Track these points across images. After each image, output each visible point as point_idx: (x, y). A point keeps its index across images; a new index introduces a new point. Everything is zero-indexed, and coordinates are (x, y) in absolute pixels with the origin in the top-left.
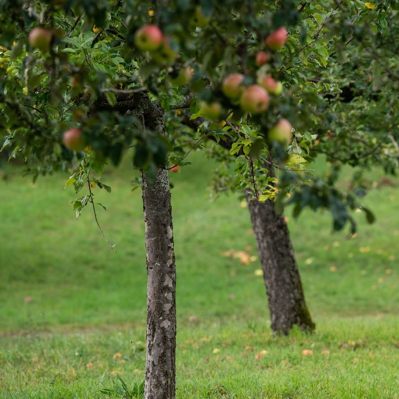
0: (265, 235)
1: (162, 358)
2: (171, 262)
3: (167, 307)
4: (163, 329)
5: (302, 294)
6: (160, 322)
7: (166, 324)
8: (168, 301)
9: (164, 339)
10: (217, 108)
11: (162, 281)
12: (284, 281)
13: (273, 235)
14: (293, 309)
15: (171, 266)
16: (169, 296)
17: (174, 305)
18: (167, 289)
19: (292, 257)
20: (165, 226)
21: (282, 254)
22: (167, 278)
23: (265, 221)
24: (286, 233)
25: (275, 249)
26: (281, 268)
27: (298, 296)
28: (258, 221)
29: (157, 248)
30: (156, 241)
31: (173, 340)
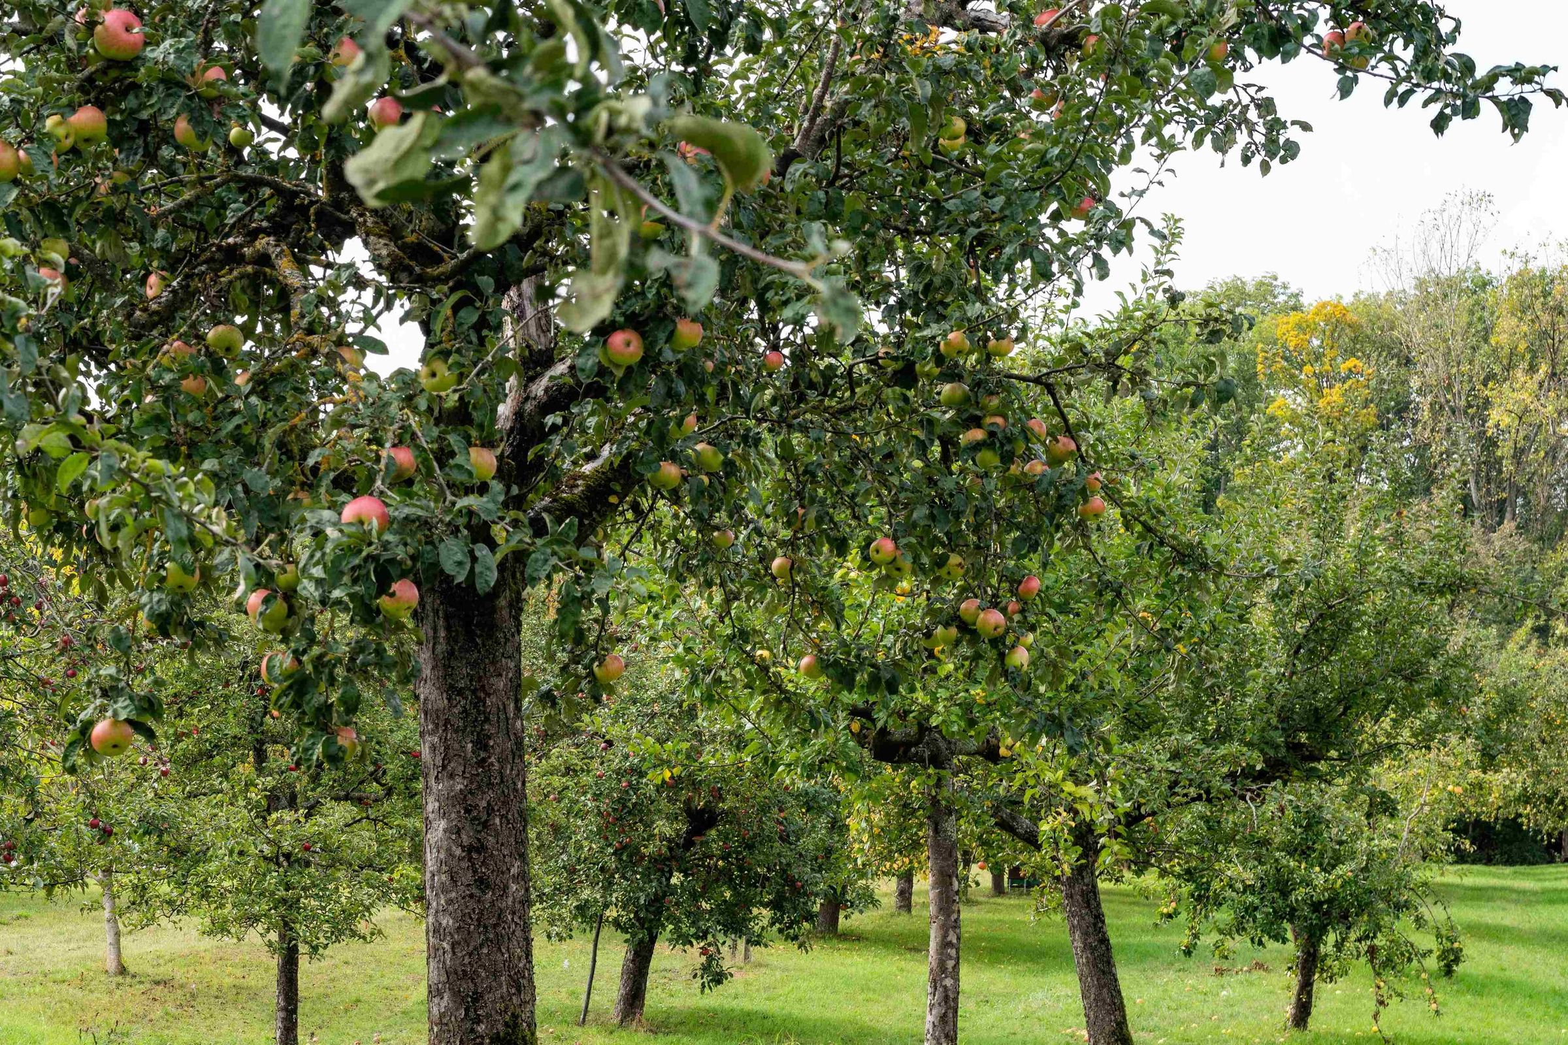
0: (1084, 950)
1: (943, 1018)
2: (955, 916)
3: (950, 964)
4: (945, 987)
5: (1124, 1017)
6: (942, 980)
7: (948, 982)
8: (951, 958)
9: (946, 998)
10: (953, 631)
11: (945, 936)
12: (1104, 1001)
13: (1093, 949)
14: (1114, 1033)
15: (956, 921)
16: (953, 952)
17: (958, 963)
18: (950, 944)
19: (1114, 975)
20: (950, 877)
21: (1104, 973)
22: (951, 932)
23: (1085, 934)
24: (1108, 948)
25: (1095, 966)
26: (1101, 987)
27: (1119, 1019)
28: (1077, 934)
29: (941, 900)
30: (941, 893)
31: (956, 1000)
